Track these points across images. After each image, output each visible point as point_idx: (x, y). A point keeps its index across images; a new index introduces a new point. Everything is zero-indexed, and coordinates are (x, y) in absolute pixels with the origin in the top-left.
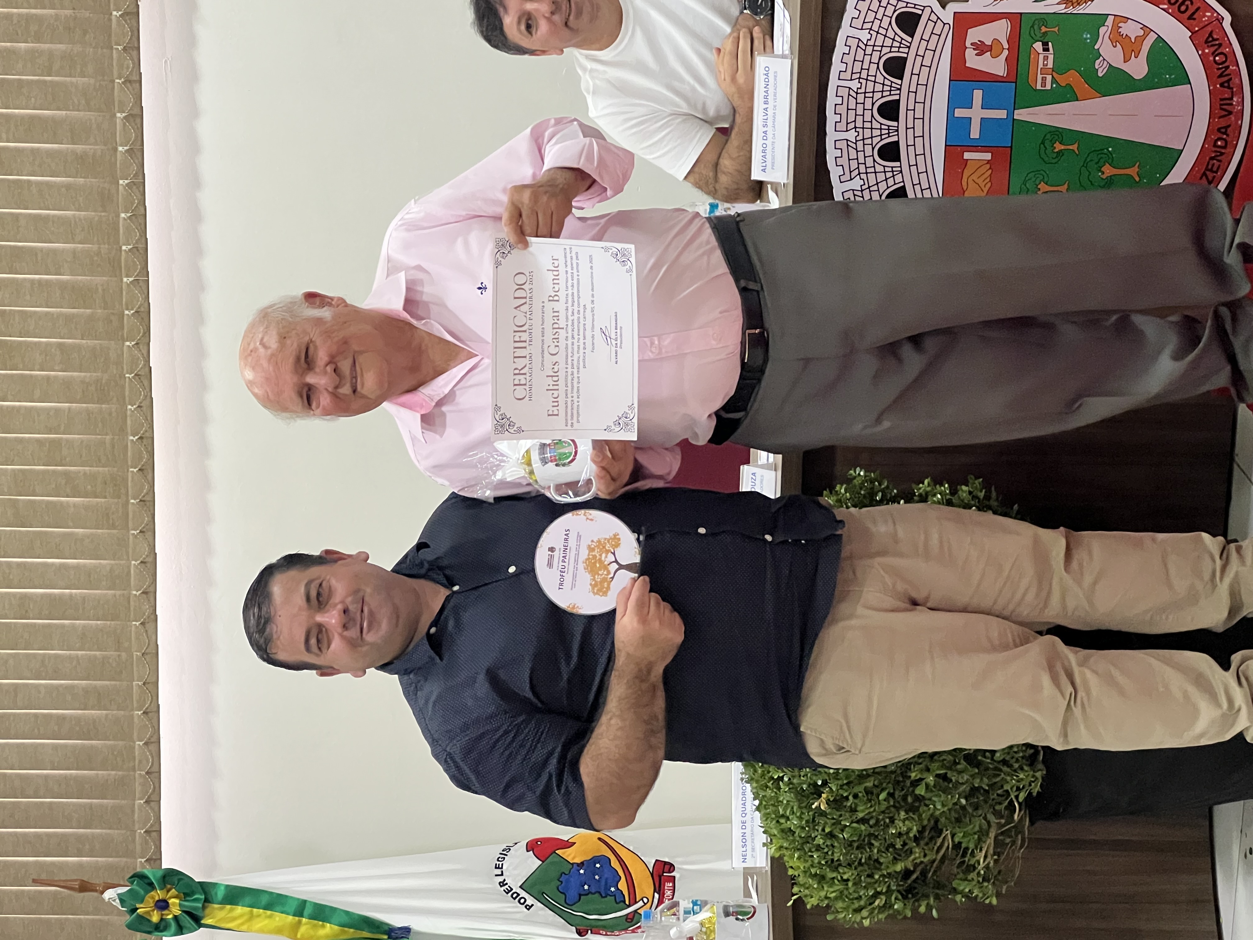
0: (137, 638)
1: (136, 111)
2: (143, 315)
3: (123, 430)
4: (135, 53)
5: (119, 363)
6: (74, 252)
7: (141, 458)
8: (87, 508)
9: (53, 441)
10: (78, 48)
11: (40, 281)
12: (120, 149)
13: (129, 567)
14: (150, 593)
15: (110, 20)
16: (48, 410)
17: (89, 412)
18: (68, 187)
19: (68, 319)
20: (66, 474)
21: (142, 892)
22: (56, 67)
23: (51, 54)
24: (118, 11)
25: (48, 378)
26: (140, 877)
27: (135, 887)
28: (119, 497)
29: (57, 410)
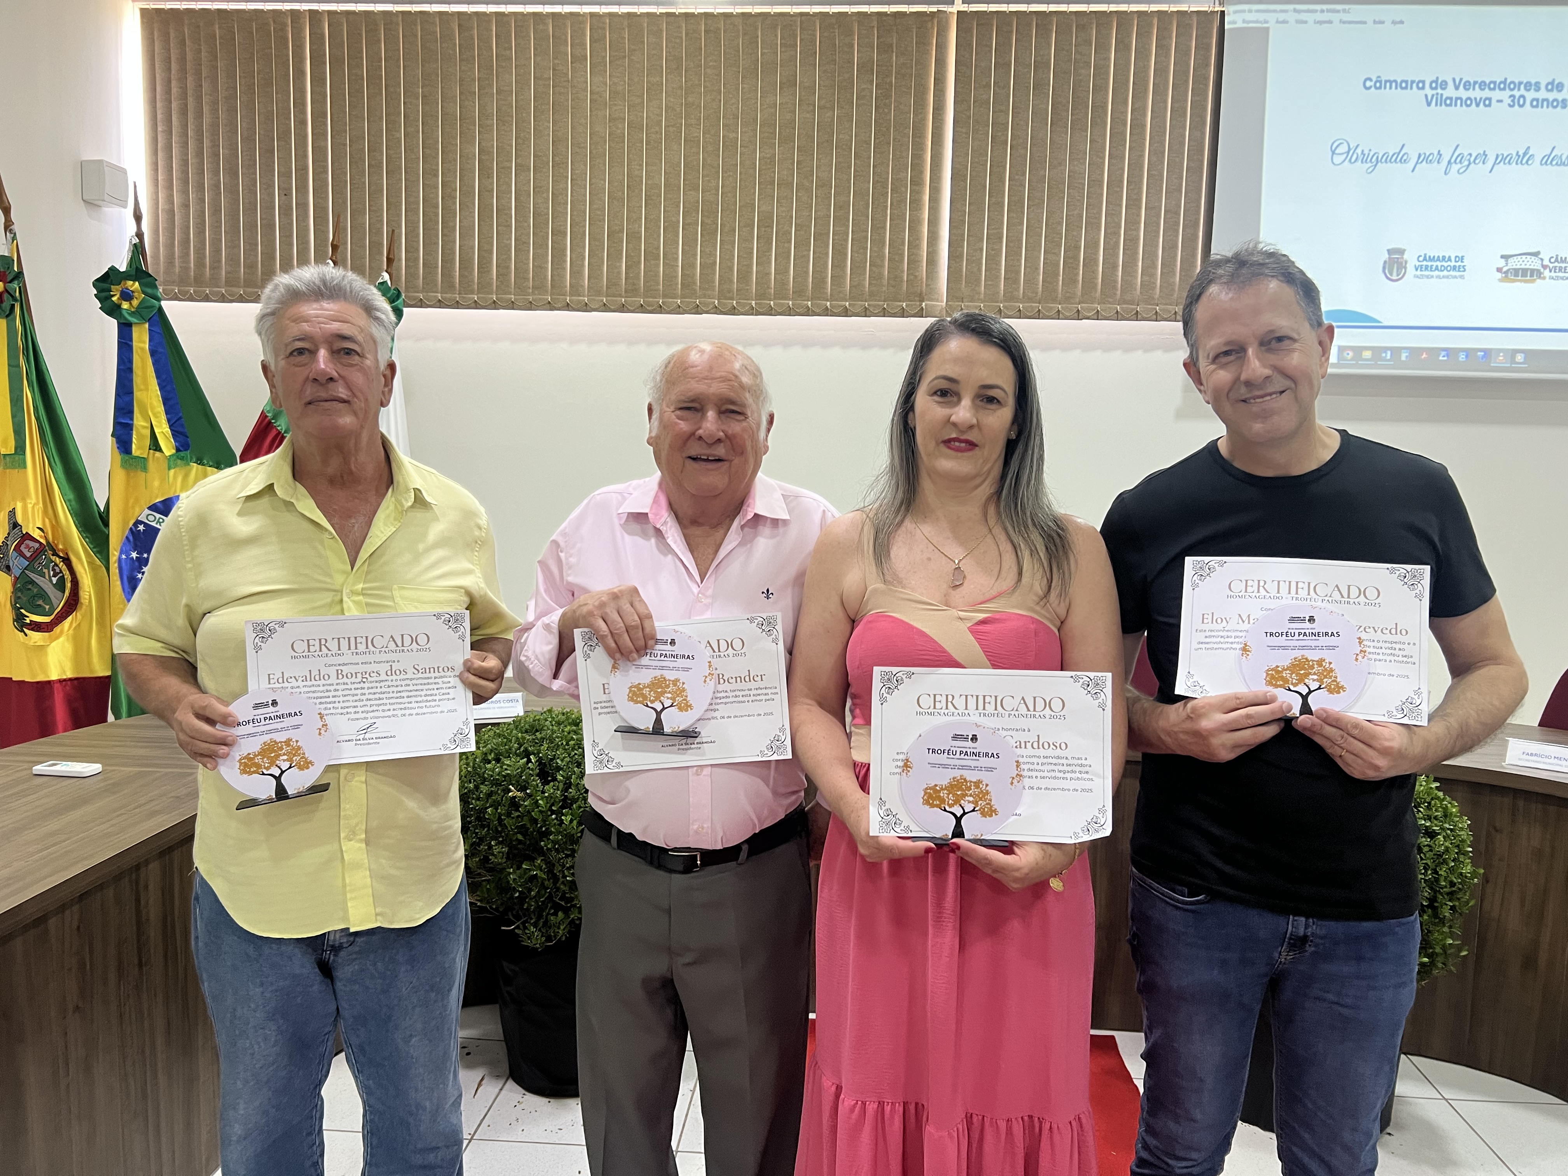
0: (540, 299)
1: (849, 313)
2: (733, 311)
3: (665, 296)
4: (882, 314)
5: (705, 296)
6: (770, 274)
7: (649, 306)
8: (619, 273)
9: (659, 256)
10: (885, 282)
11: (752, 253)
12: (828, 303)
13: (584, 296)
14: (568, 307)
15: (900, 301)
16: (677, 254)
17: (676, 277)
18: (807, 272)
19: (731, 269)
20: (640, 262)
21: (389, 295)
22: (874, 269)
23: (883, 266)
24: (907, 306)
25: (696, 255)
26: (399, 295)
27: (392, 291)
28: (626, 292)
29: (677, 259)
